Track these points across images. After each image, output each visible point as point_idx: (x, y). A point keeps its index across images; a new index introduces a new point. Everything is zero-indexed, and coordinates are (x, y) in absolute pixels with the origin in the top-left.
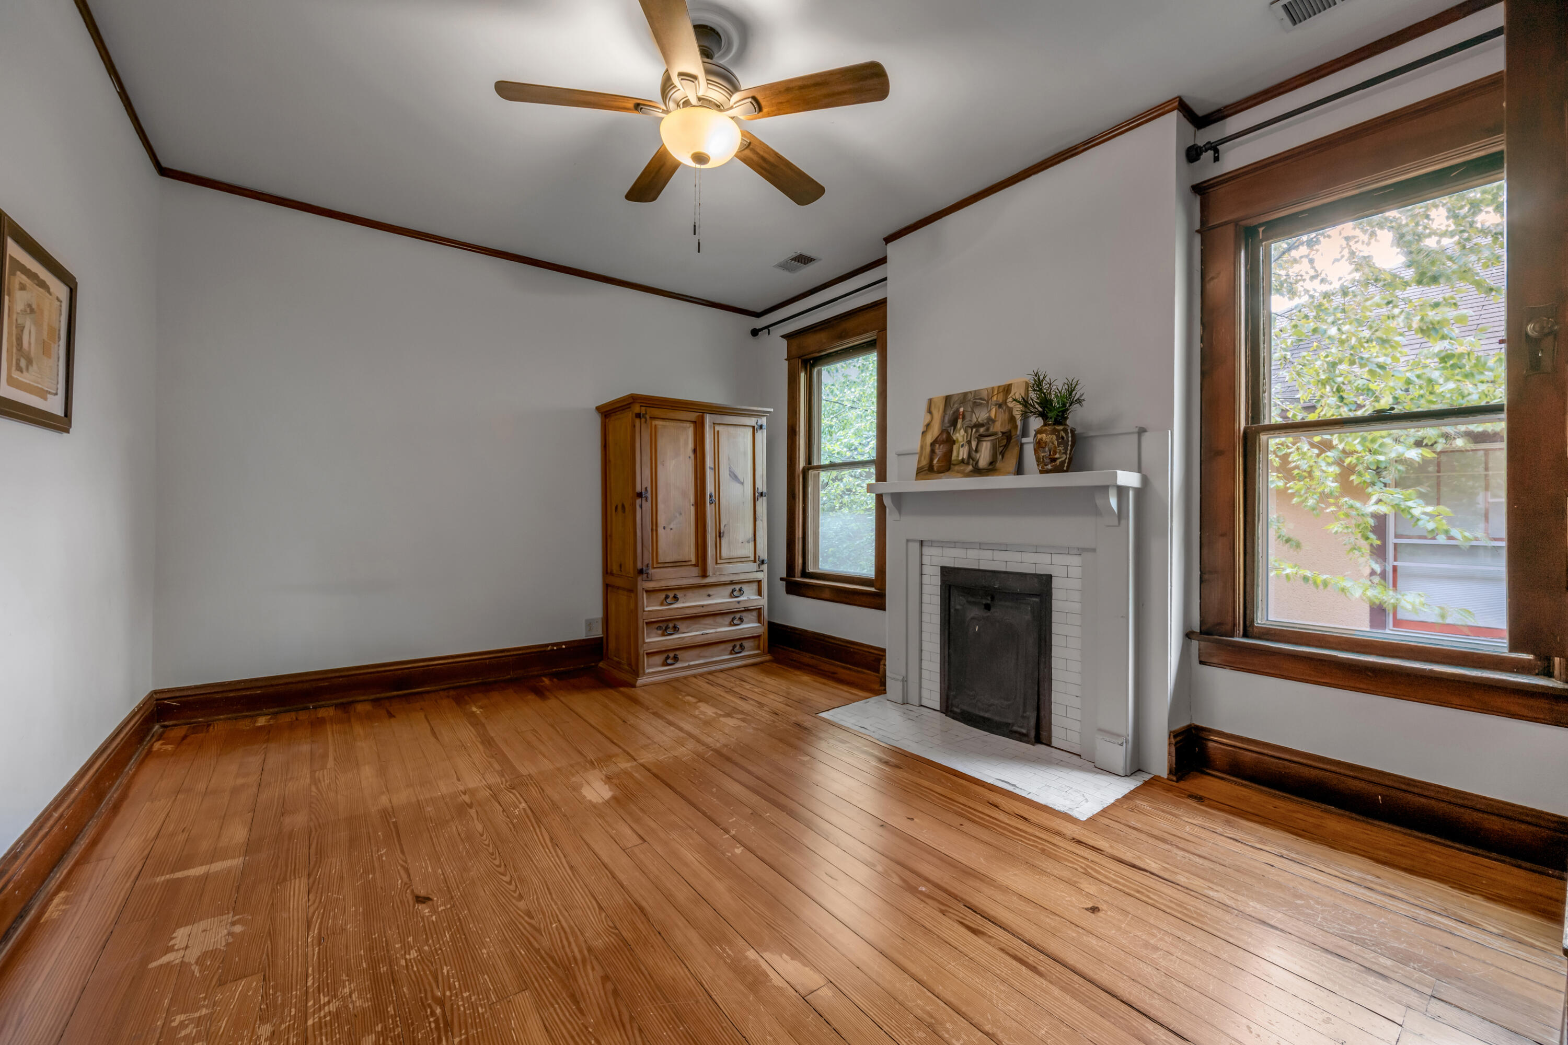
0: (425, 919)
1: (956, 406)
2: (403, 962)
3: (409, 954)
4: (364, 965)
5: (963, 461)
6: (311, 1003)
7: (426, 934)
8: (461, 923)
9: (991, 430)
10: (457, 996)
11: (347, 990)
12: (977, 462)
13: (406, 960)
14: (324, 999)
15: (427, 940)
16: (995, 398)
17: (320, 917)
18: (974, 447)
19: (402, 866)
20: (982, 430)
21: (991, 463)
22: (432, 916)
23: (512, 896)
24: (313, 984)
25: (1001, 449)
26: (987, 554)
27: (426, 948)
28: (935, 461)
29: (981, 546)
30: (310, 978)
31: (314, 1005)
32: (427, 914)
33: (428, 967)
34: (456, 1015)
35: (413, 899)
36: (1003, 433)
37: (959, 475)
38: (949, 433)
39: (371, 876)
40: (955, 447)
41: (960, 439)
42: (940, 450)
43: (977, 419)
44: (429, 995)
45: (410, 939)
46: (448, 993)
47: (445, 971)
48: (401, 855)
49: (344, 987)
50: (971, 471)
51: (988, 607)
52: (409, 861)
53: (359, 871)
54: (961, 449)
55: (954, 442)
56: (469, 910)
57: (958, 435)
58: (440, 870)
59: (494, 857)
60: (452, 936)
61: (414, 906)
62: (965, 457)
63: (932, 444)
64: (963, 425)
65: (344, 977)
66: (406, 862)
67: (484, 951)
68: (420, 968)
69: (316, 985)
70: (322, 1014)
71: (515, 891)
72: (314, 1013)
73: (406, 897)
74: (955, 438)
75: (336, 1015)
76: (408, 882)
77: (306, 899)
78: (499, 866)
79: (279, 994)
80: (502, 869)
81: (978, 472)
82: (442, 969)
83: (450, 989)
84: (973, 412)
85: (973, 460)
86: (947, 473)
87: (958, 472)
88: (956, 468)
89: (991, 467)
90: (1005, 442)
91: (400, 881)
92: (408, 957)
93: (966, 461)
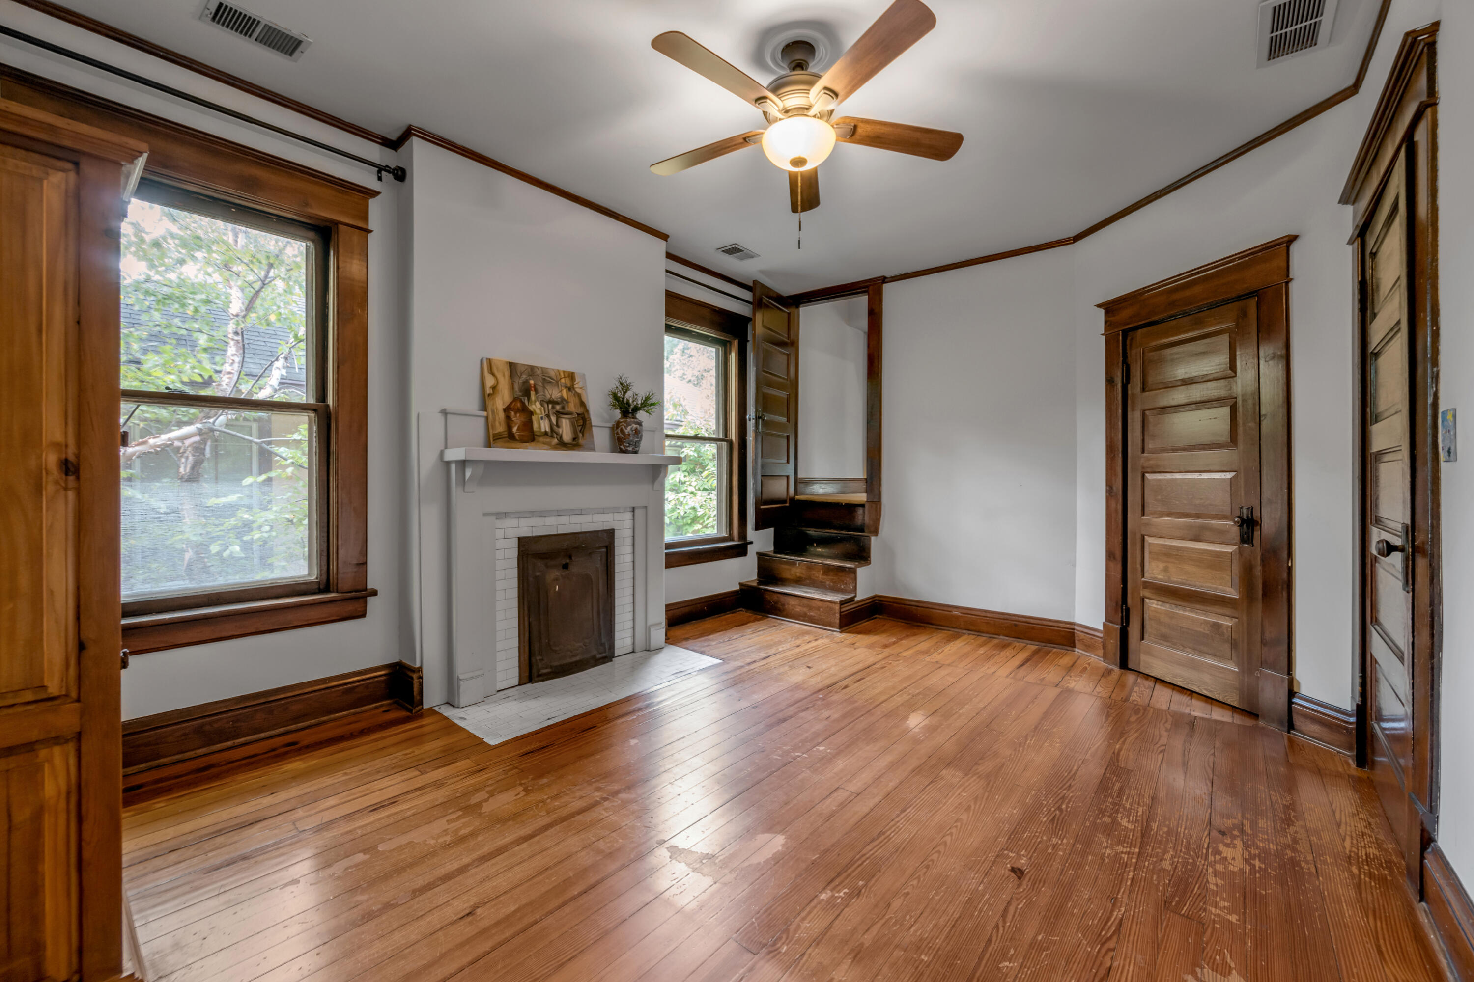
0: (1029, 857)
1: (524, 376)
2: (1065, 841)
3: (1057, 843)
4: (1090, 858)
5: (546, 433)
6: (1134, 860)
7: (1038, 846)
8: (1010, 835)
9: (567, 409)
10: (1049, 805)
11: (1108, 851)
12: (561, 437)
13: (1062, 841)
14: (1125, 857)
15: (1040, 842)
16: (563, 381)
17: (1107, 927)
18: (555, 423)
19: (1004, 922)
20: (558, 407)
21: (574, 439)
22: (1023, 855)
23: (961, 827)
24: (1129, 872)
25: (580, 428)
26: (564, 519)
27: (1045, 838)
28: (515, 429)
29: (559, 513)
30: (1130, 877)
31: (1132, 858)
32: (1025, 859)
33: (1052, 828)
34: (1057, 799)
35: (1024, 879)
36: (578, 414)
37: (546, 447)
38: (523, 403)
39: (1040, 938)
40: (534, 418)
41: (538, 411)
42: (517, 420)
43: (551, 396)
44: (1063, 815)
45: (1050, 851)
46: (1053, 809)
47: (1045, 819)
48: (994, 939)
49: (1109, 855)
50: (557, 444)
51: (566, 566)
52: (993, 925)
53: (1046, 955)
54: (541, 421)
55: (531, 413)
56: (998, 838)
57: (534, 406)
58: (980, 888)
59: (930, 863)
60: (1024, 833)
61: (1028, 872)
62: (548, 429)
63: (507, 410)
64: (537, 398)
65: (1107, 860)
66: (997, 926)
67: (1015, 811)
68: (1057, 830)
69: (1127, 869)
70: (1128, 850)
71: (956, 827)
72: (1133, 854)
73: (1027, 886)
74: (532, 409)
75: (1120, 842)
76: (1014, 900)
77: (1116, 964)
78: (939, 852)
79: (1155, 882)
80: (941, 848)
81: (563, 445)
82: (1045, 822)
83: (1050, 810)
84: (544, 387)
85: (557, 434)
86: (532, 444)
87: (544, 444)
88: (541, 439)
89: (574, 443)
90: (581, 422)
91: (1020, 906)
92: (1060, 842)
93: (550, 434)
